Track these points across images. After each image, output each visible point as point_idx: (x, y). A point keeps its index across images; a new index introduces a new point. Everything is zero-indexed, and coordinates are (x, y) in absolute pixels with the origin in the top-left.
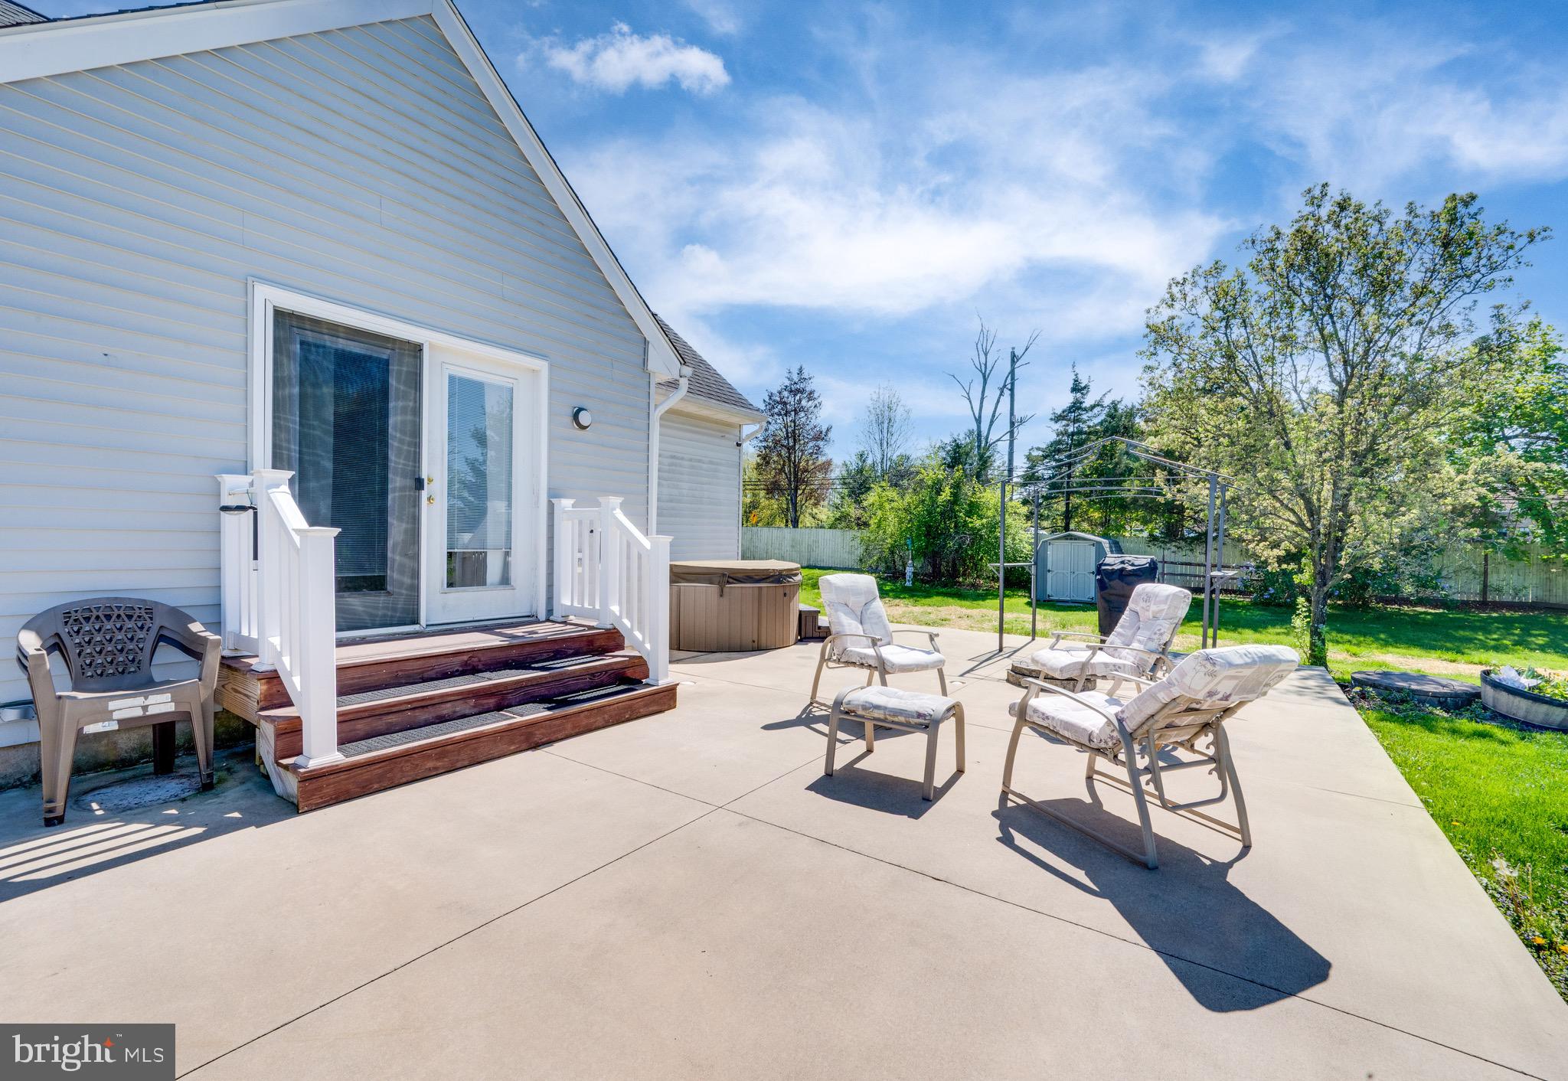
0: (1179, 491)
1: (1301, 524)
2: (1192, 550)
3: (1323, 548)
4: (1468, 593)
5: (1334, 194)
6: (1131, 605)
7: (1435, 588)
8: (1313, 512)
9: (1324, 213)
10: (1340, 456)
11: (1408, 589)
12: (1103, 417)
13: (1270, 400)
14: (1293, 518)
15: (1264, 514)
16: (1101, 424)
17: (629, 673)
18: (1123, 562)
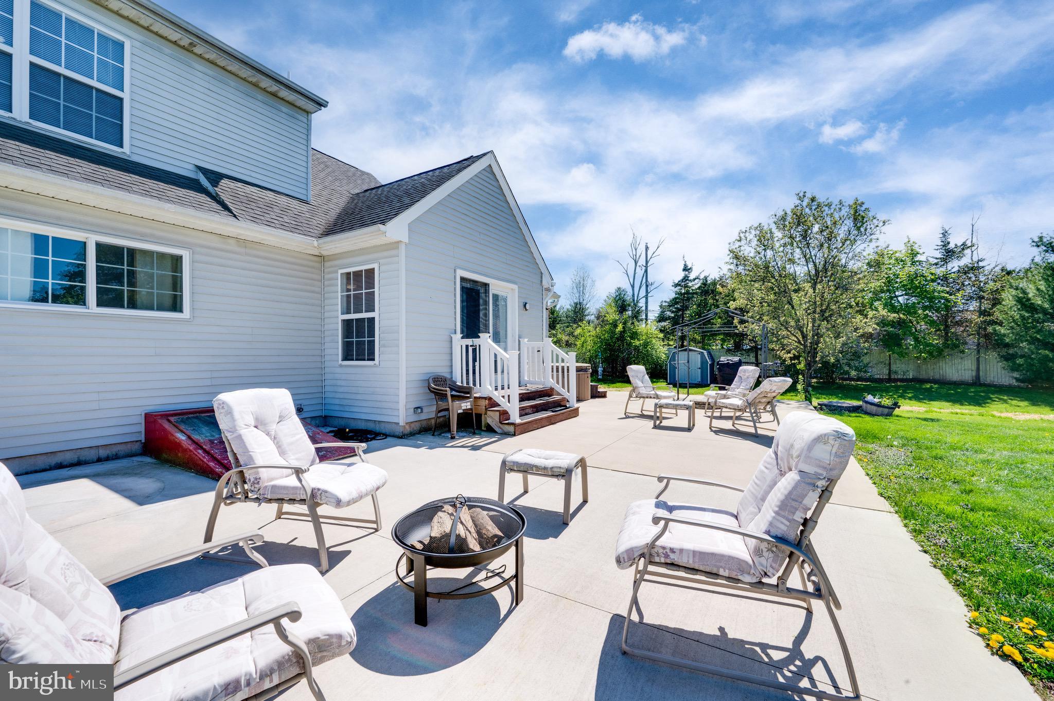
0: (745, 327)
1: (799, 342)
2: (748, 355)
3: (809, 352)
4: (883, 374)
5: (809, 195)
6: (738, 374)
7: (865, 372)
8: (804, 336)
9: (805, 204)
10: (814, 312)
11: (853, 373)
12: (699, 285)
13: (784, 286)
14: (796, 339)
15: (783, 338)
16: (699, 288)
17: (562, 403)
18: (728, 360)
